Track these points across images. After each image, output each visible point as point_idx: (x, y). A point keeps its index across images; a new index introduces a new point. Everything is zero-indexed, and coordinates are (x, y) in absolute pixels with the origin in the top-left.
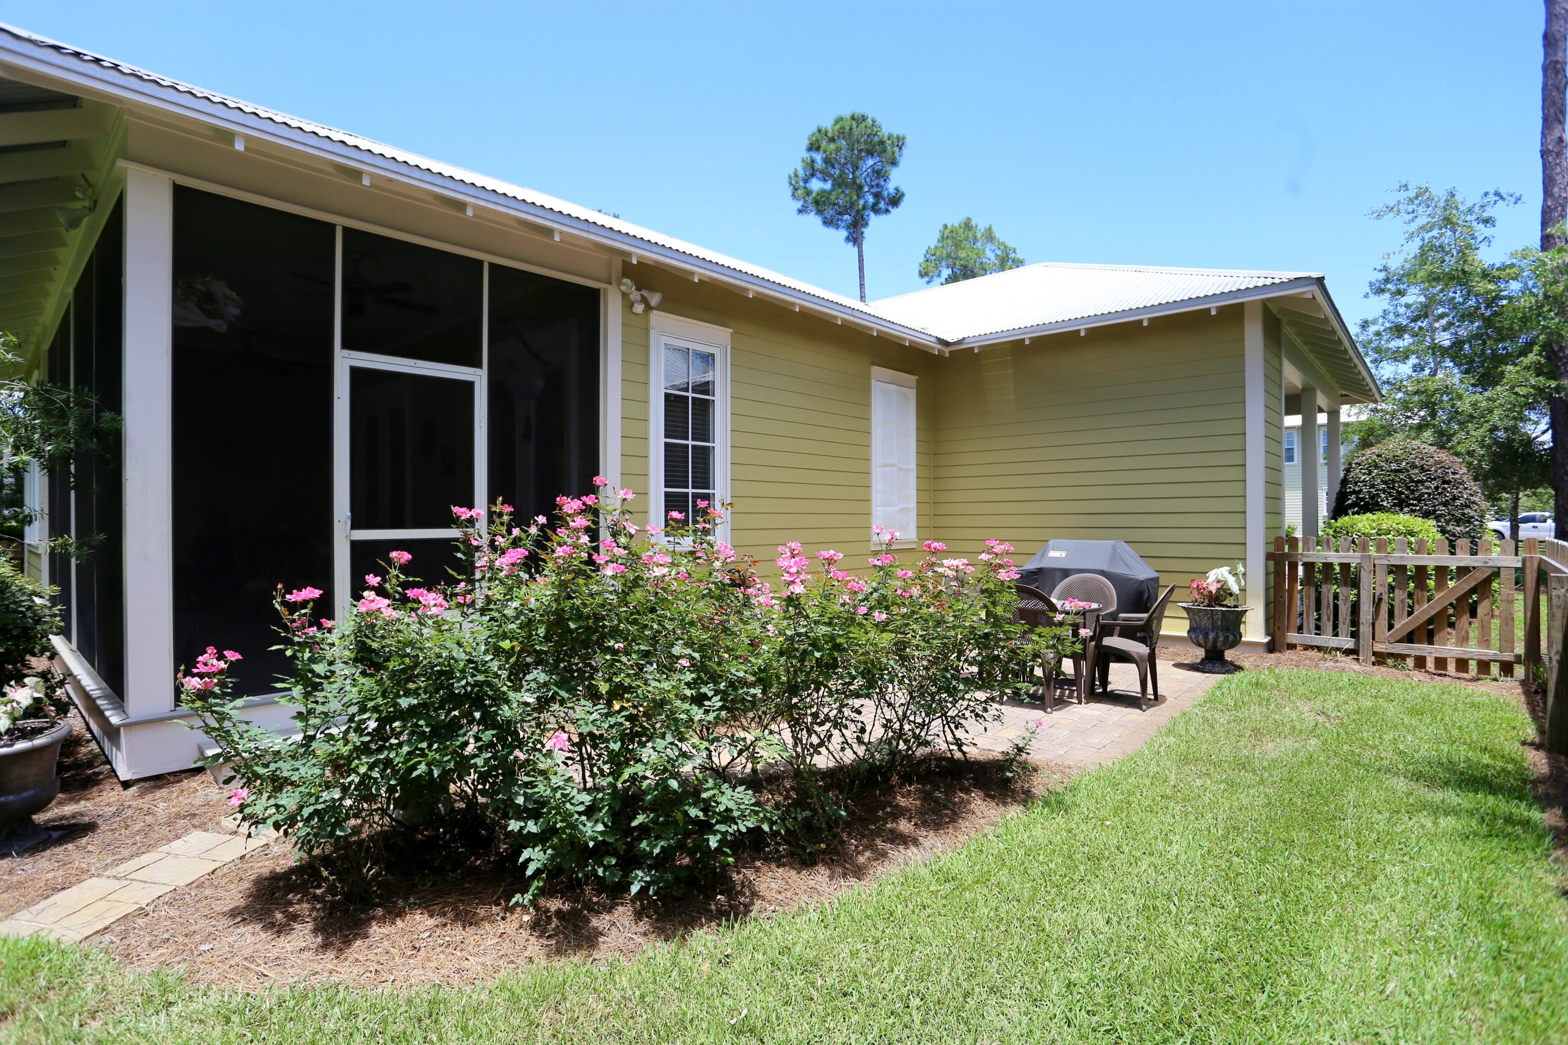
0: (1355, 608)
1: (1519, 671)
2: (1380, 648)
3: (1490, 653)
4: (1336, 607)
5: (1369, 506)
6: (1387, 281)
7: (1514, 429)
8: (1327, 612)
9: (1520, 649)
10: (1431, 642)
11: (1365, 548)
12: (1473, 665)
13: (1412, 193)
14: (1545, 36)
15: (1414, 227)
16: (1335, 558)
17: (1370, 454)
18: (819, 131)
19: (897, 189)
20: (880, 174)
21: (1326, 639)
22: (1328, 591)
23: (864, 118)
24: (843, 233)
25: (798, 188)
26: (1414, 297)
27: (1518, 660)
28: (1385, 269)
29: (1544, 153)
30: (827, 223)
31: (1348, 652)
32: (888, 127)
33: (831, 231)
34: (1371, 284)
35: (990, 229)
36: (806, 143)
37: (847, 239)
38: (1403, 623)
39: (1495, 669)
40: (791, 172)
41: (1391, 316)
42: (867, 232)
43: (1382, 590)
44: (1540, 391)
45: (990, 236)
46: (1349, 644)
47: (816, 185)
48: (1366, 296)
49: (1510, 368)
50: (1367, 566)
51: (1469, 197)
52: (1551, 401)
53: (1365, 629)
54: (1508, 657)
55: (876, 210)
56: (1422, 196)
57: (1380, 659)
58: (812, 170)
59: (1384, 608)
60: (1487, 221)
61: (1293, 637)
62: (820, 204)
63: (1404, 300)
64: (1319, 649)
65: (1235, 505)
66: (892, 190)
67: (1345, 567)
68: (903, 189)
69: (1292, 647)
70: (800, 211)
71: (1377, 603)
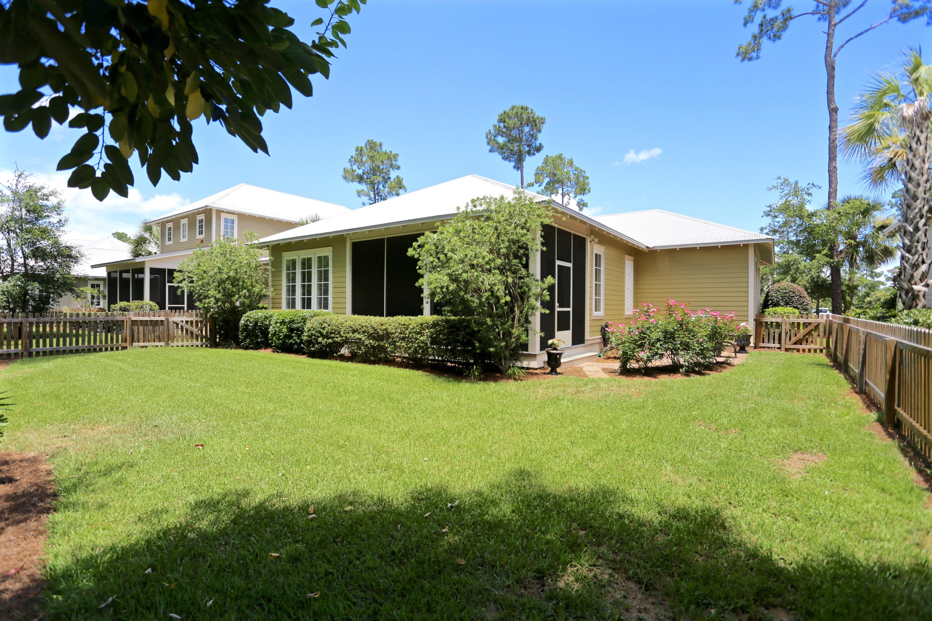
0: (780, 335)
1: (824, 351)
2: (787, 347)
3: (818, 346)
4: (774, 336)
5: (777, 305)
6: (770, 211)
7: (819, 277)
8: (771, 337)
9: (825, 345)
10: (801, 344)
11: (783, 317)
12: (812, 351)
13: (782, 181)
14: (829, 127)
15: (783, 194)
16: (774, 320)
17: (776, 285)
18: (505, 113)
19: (540, 144)
20: (534, 137)
21: (771, 345)
22: (772, 330)
23: (527, 109)
24: (513, 164)
25: (491, 140)
26: (781, 219)
27: (824, 348)
28: (770, 206)
29: (829, 171)
30: (504, 158)
31: (778, 348)
32: (538, 113)
33: (507, 162)
34: (764, 212)
35: (571, 159)
36: (497, 118)
37: (514, 167)
38: (794, 339)
39: (818, 351)
40: (487, 131)
41: (772, 226)
42: (525, 164)
43: (788, 330)
44: (828, 263)
45: (571, 163)
46: (778, 346)
47: (501, 140)
48: (762, 217)
49: (818, 255)
50: (784, 323)
51: (802, 184)
52: (831, 266)
53: (783, 341)
54: (822, 347)
55: (529, 153)
56: (786, 182)
57: (787, 350)
58: (499, 132)
59: (788, 335)
60: (809, 194)
61: (761, 345)
62: (501, 149)
63: (777, 219)
64: (769, 348)
65: (745, 304)
66: (538, 145)
67: (777, 323)
68: (543, 144)
69: (761, 347)
70: (490, 151)
71: (786, 334)
